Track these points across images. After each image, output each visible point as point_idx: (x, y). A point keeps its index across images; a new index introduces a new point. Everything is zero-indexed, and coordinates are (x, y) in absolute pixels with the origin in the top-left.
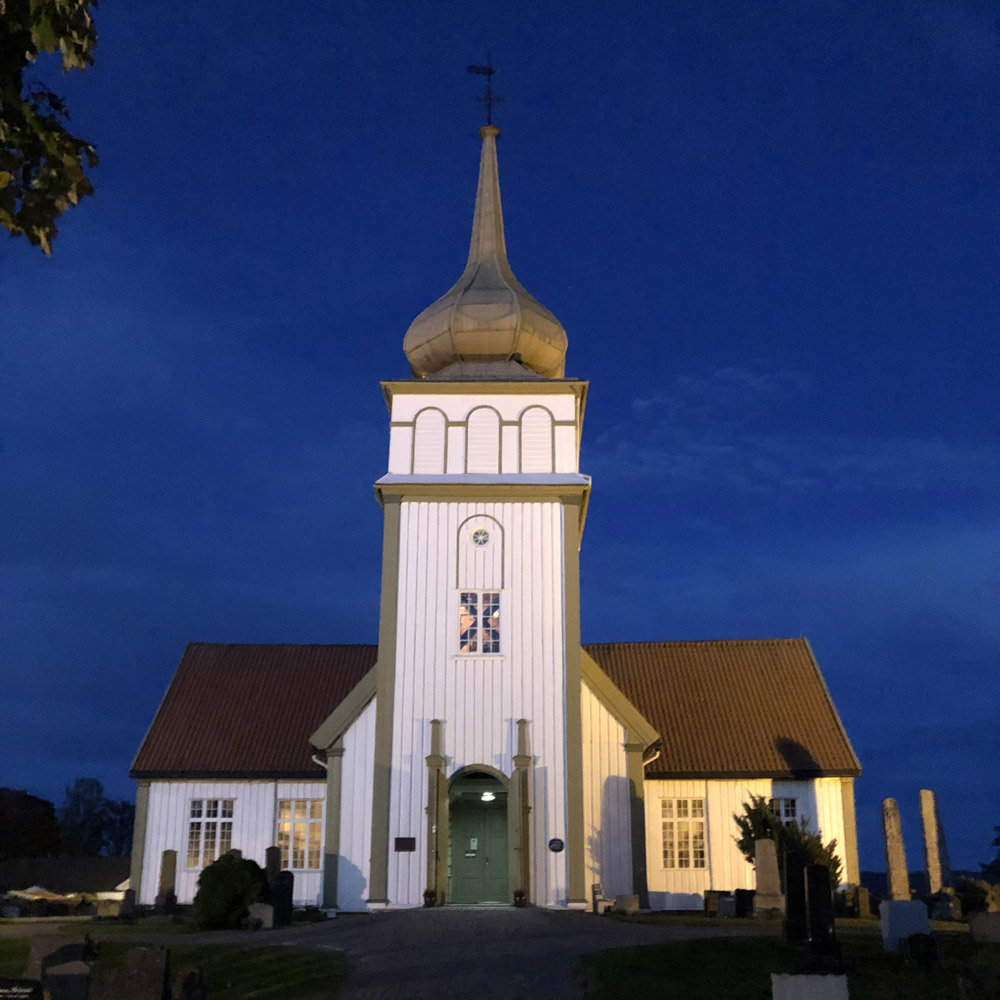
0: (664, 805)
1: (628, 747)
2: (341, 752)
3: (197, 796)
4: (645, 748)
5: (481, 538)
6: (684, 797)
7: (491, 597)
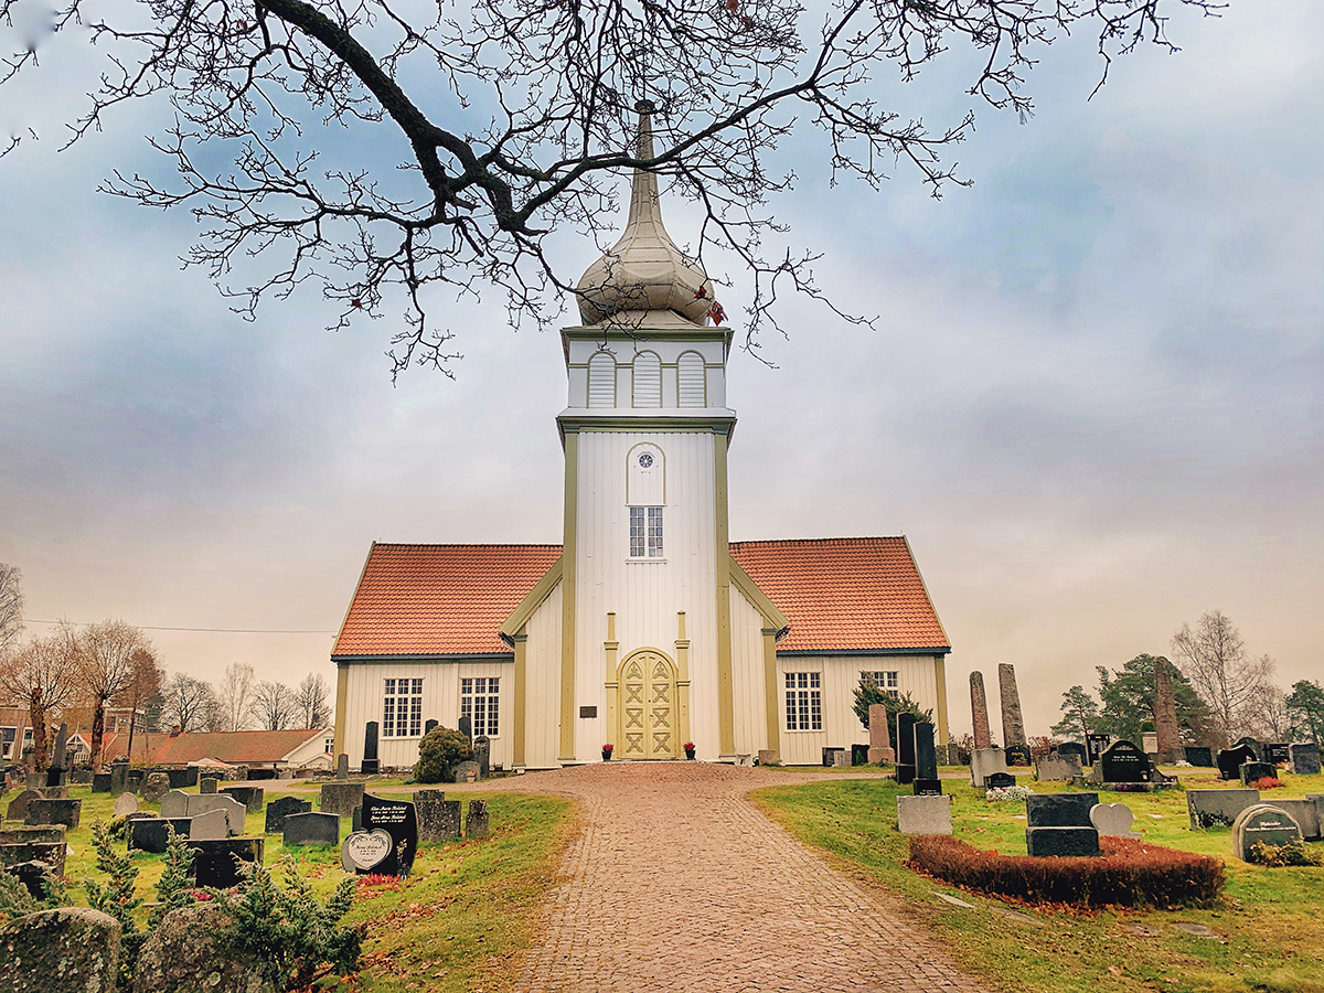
0: (787, 678)
1: (765, 632)
2: (525, 639)
3: (390, 677)
4: (777, 631)
5: (646, 461)
6: (804, 671)
7: (656, 511)
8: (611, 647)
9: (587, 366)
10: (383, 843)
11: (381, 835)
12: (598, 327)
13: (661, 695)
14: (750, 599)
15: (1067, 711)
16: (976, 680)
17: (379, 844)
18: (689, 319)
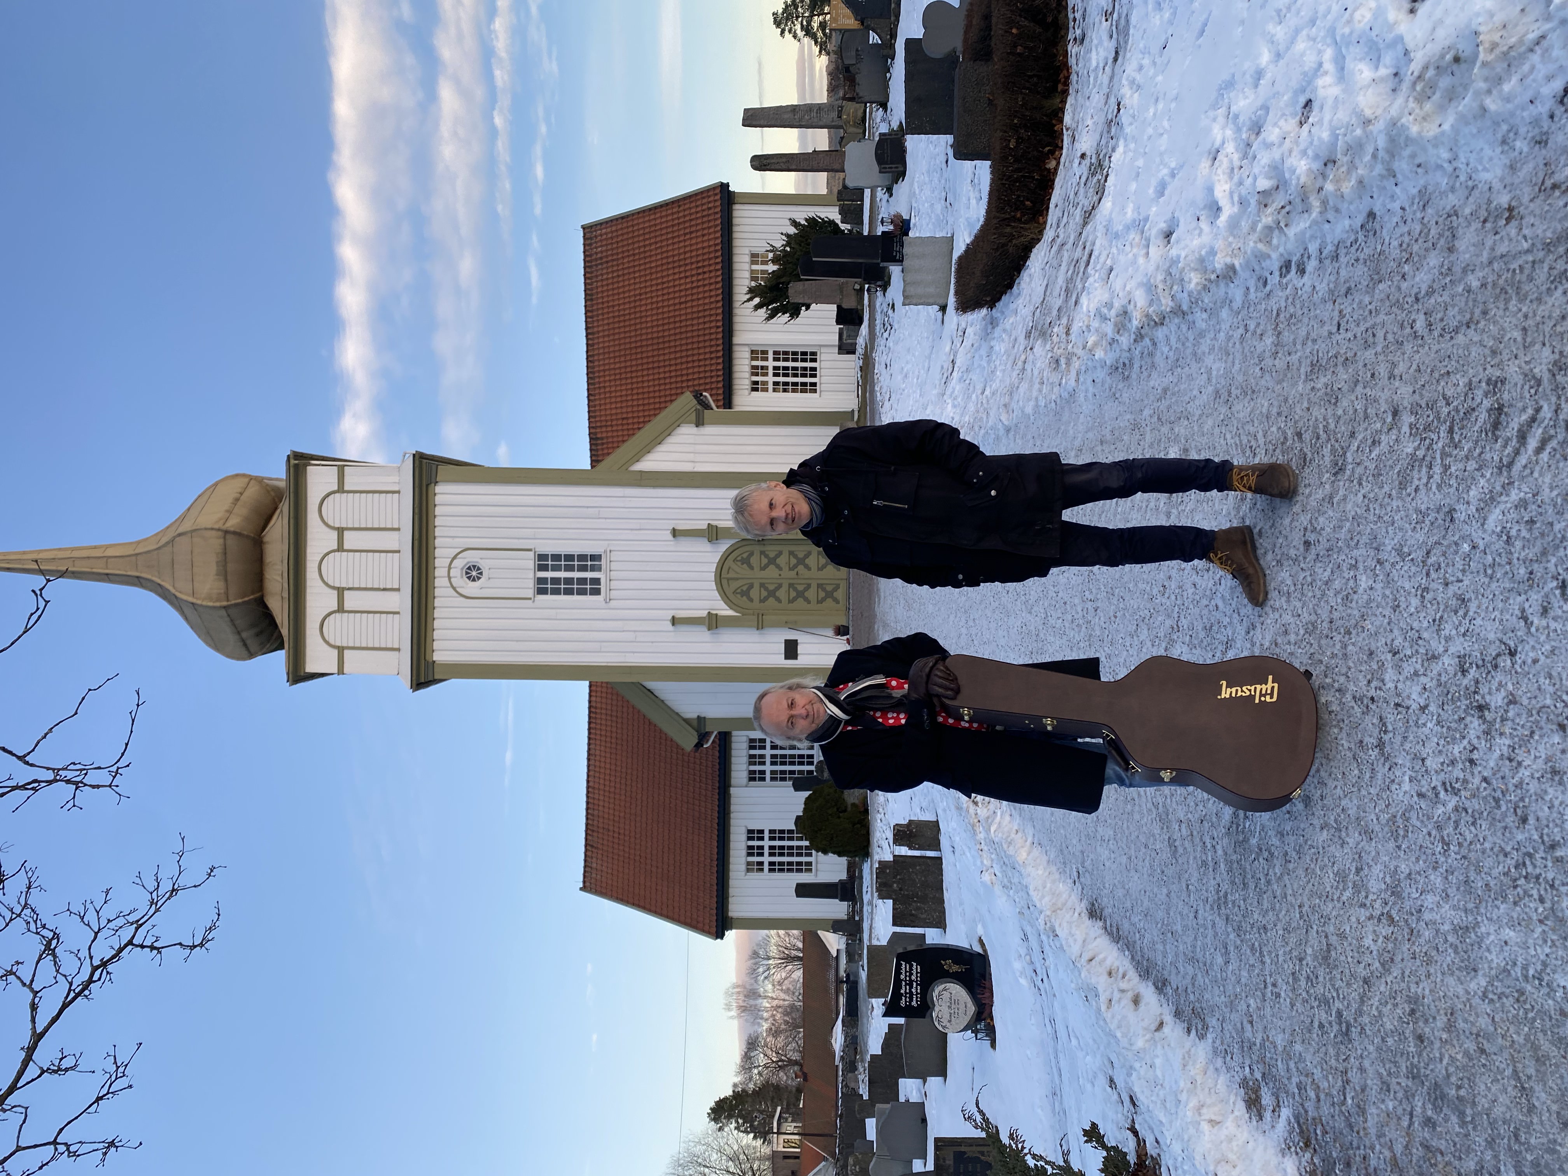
0: (756, 390)
1: (699, 423)
2: (701, 720)
3: (743, 867)
4: (699, 407)
5: (474, 573)
6: (747, 369)
7: (543, 561)
8: (713, 622)
9: (341, 650)
10: (945, 989)
11: (935, 994)
12: (284, 632)
13: (772, 561)
14: (659, 440)
15: (800, 34)
16: (762, 163)
17: (946, 995)
18: (276, 509)
